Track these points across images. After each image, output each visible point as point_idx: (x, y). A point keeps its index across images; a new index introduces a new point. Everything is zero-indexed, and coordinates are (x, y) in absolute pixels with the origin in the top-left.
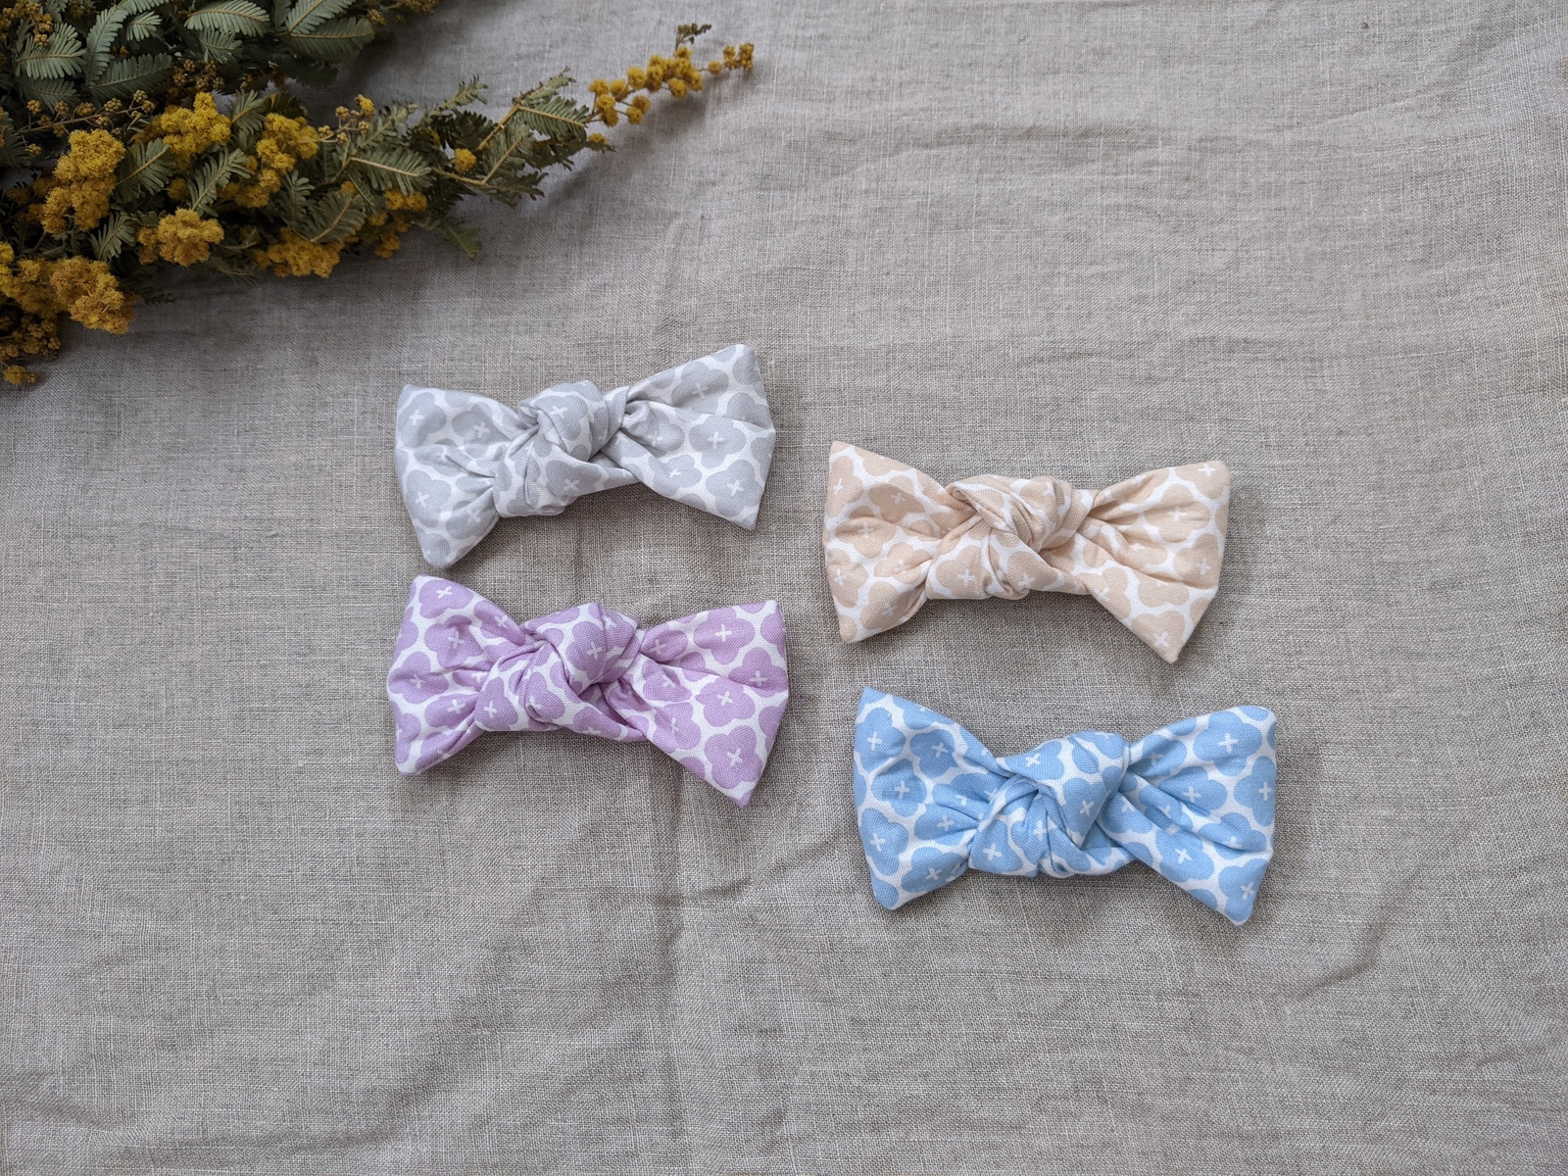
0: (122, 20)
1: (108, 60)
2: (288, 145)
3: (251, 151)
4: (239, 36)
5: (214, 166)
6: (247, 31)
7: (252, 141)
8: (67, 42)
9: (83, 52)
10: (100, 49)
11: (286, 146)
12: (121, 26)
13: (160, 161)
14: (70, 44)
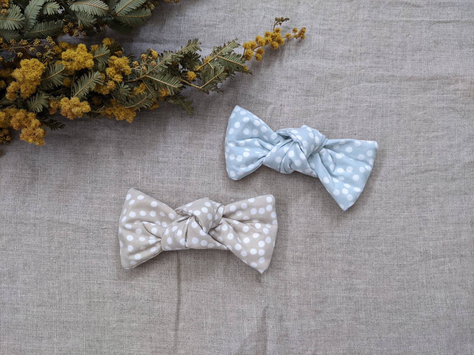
0: (42, 5)
1: (35, 22)
2: (120, 70)
3: (104, 72)
4: (96, 16)
5: (86, 77)
6: (99, 14)
7: (104, 68)
8: (16, 14)
9: (24, 18)
10: (31, 17)
11: (119, 70)
12: (41, 8)
13: (62, 74)
14: (17, 15)
